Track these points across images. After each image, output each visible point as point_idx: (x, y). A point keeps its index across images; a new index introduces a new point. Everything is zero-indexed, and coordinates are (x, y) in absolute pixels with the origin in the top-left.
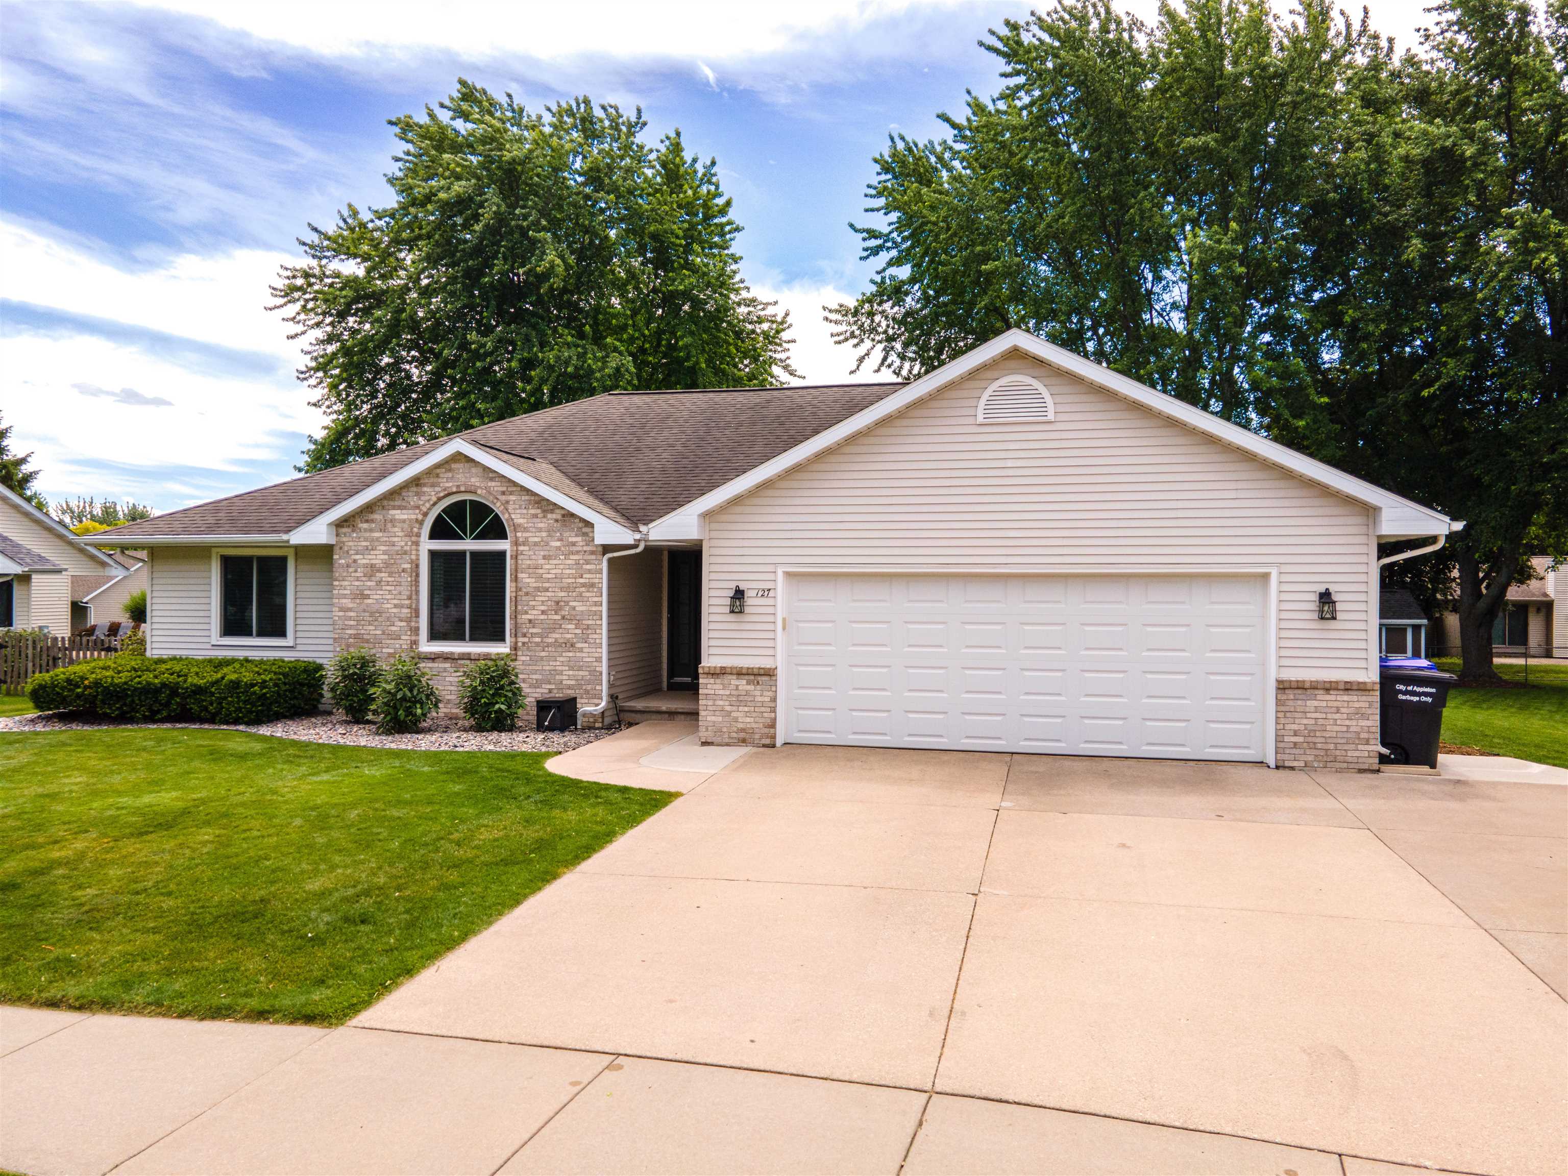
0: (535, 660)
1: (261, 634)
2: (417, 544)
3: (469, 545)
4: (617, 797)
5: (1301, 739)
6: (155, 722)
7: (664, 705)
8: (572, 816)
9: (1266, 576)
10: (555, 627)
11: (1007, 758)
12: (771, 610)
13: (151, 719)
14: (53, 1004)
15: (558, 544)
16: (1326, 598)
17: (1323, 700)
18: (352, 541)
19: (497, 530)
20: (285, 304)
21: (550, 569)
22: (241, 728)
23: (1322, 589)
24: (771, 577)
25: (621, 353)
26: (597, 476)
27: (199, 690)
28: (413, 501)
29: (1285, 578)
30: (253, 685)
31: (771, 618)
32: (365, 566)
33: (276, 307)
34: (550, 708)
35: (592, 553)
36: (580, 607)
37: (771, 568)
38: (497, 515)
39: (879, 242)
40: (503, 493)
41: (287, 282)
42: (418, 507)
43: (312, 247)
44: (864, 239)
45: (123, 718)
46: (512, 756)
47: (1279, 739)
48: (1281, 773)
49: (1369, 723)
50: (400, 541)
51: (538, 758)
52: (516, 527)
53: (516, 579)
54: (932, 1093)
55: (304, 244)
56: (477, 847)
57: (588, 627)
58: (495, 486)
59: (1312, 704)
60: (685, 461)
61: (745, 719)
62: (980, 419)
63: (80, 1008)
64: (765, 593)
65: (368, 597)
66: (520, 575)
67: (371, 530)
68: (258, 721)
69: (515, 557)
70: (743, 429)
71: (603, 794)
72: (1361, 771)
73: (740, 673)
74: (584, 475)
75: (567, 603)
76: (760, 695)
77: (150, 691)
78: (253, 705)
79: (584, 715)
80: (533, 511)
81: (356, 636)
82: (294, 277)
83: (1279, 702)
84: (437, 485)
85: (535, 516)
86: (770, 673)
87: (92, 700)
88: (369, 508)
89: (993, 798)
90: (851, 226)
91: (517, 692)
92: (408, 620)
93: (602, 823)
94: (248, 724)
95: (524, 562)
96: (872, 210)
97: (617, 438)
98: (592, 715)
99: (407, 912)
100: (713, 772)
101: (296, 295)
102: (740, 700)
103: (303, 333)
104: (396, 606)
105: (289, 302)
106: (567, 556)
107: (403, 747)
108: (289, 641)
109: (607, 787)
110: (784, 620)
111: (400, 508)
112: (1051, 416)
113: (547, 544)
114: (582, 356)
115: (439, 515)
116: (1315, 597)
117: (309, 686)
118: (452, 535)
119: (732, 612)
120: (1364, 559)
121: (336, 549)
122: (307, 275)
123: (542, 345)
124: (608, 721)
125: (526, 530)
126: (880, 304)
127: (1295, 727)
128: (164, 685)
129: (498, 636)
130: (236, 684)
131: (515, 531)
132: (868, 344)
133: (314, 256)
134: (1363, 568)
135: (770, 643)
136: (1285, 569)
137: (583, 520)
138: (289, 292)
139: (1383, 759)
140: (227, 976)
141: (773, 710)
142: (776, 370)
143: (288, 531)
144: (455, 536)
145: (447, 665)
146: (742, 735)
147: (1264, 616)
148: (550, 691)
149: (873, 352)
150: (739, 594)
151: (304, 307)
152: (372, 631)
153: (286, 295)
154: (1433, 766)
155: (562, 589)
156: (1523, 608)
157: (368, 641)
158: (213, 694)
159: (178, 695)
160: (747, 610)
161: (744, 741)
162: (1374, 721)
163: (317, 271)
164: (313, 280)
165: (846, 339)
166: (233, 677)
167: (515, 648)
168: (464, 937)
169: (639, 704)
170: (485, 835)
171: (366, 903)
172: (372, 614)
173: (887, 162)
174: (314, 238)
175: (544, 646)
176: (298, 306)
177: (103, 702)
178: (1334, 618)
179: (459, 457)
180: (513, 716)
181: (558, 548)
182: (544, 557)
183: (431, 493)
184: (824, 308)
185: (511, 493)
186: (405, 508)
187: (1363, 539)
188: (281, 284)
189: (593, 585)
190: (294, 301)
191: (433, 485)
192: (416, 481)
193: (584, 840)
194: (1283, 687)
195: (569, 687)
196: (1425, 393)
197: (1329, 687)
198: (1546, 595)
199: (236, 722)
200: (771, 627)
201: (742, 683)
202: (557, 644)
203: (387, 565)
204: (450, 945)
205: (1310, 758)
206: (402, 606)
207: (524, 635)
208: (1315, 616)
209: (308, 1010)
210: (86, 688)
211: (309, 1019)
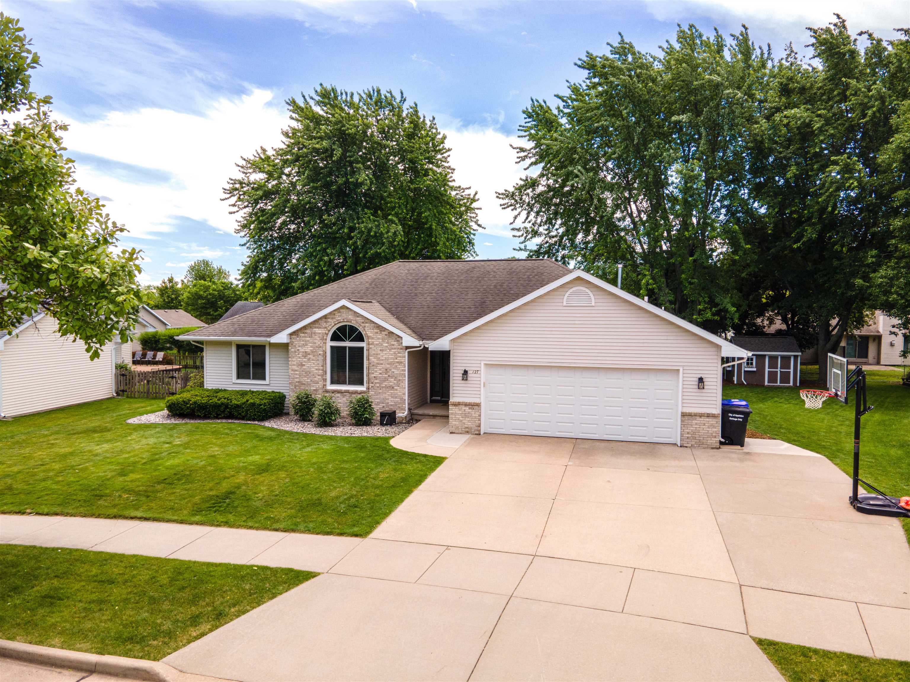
0: (377, 394)
1: (254, 378)
2: (325, 343)
3: (348, 344)
4: (423, 459)
5: (690, 436)
6: (219, 419)
7: (431, 412)
8: (409, 467)
9: (678, 370)
10: (386, 380)
11: (574, 441)
12: (479, 379)
13: (217, 417)
14: (276, 530)
15: (387, 345)
16: (701, 380)
17: (699, 420)
18: (297, 342)
19: (360, 338)
20: (230, 197)
21: (383, 355)
22: (256, 422)
23: (699, 376)
24: (479, 365)
25: (396, 224)
26: (399, 309)
27: (237, 406)
28: (324, 325)
29: (685, 371)
30: (261, 405)
31: (479, 382)
32: (303, 352)
33: (226, 199)
34: (385, 416)
35: (401, 349)
36: (396, 372)
37: (479, 362)
38: (360, 332)
39: (525, 154)
40: (363, 323)
41: (231, 186)
42: (326, 328)
43: (242, 167)
44: (518, 152)
45: (206, 417)
46: (377, 439)
47: (682, 435)
48: (682, 448)
49: (716, 430)
50: (318, 342)
51: (387, 440)
52: (368, 337)
53: (368, 359)
54: (535, 556)
55: (238, 166)
56: (381, 480)
57: (400, 380)
58: (359, 319)
59: (694, 422)
60: (438, 302)
61: (468, 423)
62: (565, 304)
63: (285, 531)
64: (476, 372)
65: (304, 365)
66: (370, 358)
67: (305, 337)
68: (263, 419)
69: (368, 350)
70: (462, 284)
71: (417, 457)
72: (713, 448)
73: (466, 405)
74: (393, 309)
75: (390, 370)
76: (474, 413)
77: (216, 406)
78: (261, 413)
79: (398, 417)
80: (376, 331)
81: (299, 382)
82: (235, 183)
83: (682, 421)
84: (334, 318)
85: (377, 333)
86: (478, 405)
87: (193, 410)
88: (305, 328)
89: (565, 461)
90: (511, 146)
91: (372, 409)
92: (322, 376)
93: (421, 470)
94: (258, 421)
95: (372, 352)
96: (522, 137)
97: (405, 288)
98: (401, 417)
99: (368, 504)
100: (457, 447)
101: (235, 193)
102: (466, 415)
103: (237, 211)
104: (316, 369)
105: (232, 196)
106: (390, 350)
107: (330, 434)
108: (267, 382)
109: (419, 455)
110: (484, 383)
111: (318, 328)
112: (593, 304)
113: (382, 345)
114: (378, 226)
115: (335, 332)
116: (697, 380)
117: (281, 403)
118: (341, 340)
119: (463, 380)
120: (716, 365)
121: (290, 345)
122: (241, 183)
123: (358, 218)
124: (408, 419)
125: (373, 338)
126: (525, 190)
127: (688, 431)
128: (222, 404)
129: (360, 382)
130: (253, 404)
131: (368, 339)
132: (519, 210)
133: (243, 173)
134: (716, 369)
135: (478, 393)
136: (685, 368)
137: (397, 335)
138: (232, 192)
139: (721, 443)
140: (323, 522)
141: (480, 420)
142: (472, 224)
143: (270, 336)
144: (342, 340)
145: (339, 395)
146: (467, 430)
147: (678, 386)
148: (383, 407)
149: (522, 213)
150: (466, 372)
151: (239, 198)
152: (305, 380)
153: (231, 193)
154: (742, 445)
155: (388, 364)
156: (865, 339)
157: (304, 384)
158: (243, 408)
159: (228, 408)
160: (469, 379)
161: (468, 432)
162: (718, 429)
163: (246, 181)
164: (244, 185)
165: (508, 207)
166: (252, 401)
167: (368, 388)
168: (390, 512)
169: (420, 411)
170: (382, 476)
171: (353, 501)
172: (306, 373)
173: (530, 113)
174: (244, 163)
175: (381, 388)
176: (234, 199)
177: (198, 410)
178: (704, 388)
179: (343, 307)
180: (370, 420)
181: (387, 347)
182: (381, 350)
183: (331, 322)
184: (496, 193)
185: (366, 323)
186: (320, 328)
187: (715, 357)
188: (228, 186)
189: (401, 363)
190: (234, 195)
191: (332, 319)
192: (325, 317)
193: (417, 478)
194: (683, 415)
195: (391, 405)
196: (795, 246)
197: (701, 415)
198: (878, 332)
199: (254, 420)
200: (479, 386)
201: (467, 408)
202: (386, 387)
203: (312, 352)
204: (386, 515)
205: (693, 443)
206: (319, 370)
207: (372, 383)
208: (697, 387)
209: (355, 533)
210: (191, 404)
211: (356, 536)
